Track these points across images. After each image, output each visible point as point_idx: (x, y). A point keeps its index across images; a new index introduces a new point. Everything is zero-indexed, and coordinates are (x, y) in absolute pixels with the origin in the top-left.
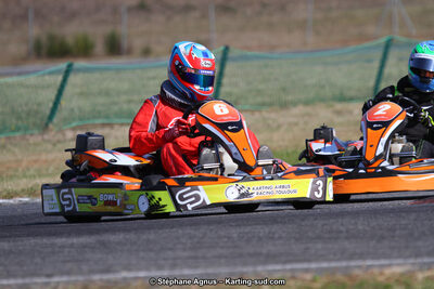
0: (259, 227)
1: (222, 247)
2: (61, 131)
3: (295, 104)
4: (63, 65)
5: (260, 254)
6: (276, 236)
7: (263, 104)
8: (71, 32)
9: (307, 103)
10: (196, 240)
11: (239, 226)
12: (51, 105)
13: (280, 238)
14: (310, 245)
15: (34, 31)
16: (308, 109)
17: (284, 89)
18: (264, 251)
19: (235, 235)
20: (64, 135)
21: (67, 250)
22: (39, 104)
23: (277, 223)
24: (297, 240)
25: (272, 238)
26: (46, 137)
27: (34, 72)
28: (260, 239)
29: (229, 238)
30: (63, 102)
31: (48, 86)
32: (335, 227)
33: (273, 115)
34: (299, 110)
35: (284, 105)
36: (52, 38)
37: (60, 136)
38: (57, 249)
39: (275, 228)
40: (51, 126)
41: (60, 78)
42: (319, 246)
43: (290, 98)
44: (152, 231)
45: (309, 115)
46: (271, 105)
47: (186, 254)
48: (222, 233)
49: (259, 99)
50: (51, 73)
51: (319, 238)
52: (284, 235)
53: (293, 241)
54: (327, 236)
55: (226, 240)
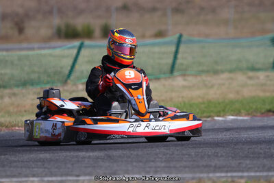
0: (207, 149)
1: (185, 161)
2: (75, 84)
3: (223, 72)
4: (77, 43)
5: (210, 166)
6: (220, 155)
7: (203, 71)
8: (80, 23)
9: (231, 71)
10: (168, 156)
11: (195, 148)
12: (69, 68)
13: (222, 156)
14: (242, 161)
15: (57, 21)
16: (232, 75)
17: (216, 63)
18: (213, 164)
19: (193, 154)
20: (77, 87)
21: (86, 160)
22: (62, 68)
23: (219, 146)
24: (233, 158)
25: (217, 156)
26: (66, 88)
27: (60, 47)
28: (209, 156)
29: (189, 155)
30: (77, 67)
31: (68, 56)
32: (256, 150)
33: (209, 78)
34: (225, 75)
35: (216, 72)
36: (68, 26)
37: (74, 88)
38: (80, 159)
39: (218, 150)
40: (69, 81)
41: (75, 51)
42: (248, 162)
43: (219, 68)
44: (140, 149)
45: (232, 79)
46: (208, 72)
47: (163, 165)
48: (184, 152)
49: (201, 68)
50: (69, 48)
51: (247, 157)
52: (224, 154)
53: (230, 158)
54: (252, 156)
55: (187, 156)
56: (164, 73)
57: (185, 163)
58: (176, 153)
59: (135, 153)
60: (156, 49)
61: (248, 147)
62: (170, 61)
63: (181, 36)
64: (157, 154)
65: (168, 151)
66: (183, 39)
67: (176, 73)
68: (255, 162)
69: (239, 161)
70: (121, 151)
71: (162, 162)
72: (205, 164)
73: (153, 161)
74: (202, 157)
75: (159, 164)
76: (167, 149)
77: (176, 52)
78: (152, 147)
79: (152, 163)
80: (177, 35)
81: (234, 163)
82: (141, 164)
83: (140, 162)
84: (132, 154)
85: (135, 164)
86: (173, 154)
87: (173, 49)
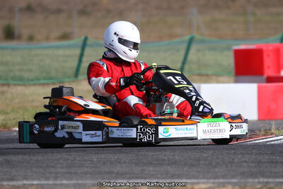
56: (69, 77)
57: (86, 170)
58: (78, 158)
59: (35, 158)
60: (61, 52)
61: (152, 153)
62: (75, 64)
63: (86, 39)
64: (57, 160)
65: (69, 157)
66: (88, 42)
67: (80, 77)
68: (158, 169)
69: (142, 168)
70: (20, 156)
71: (62, 167)
72: (107, 170)
73: (53, 167)
74: (104, 164)
75: (60, 170)
76: (68, 155)
77: (82, 55)
78: (53, 153)
79: (53, 169)
80: (83, 38)
81: (137, 169)
82: (41, 170)
83: (40, 167)
84: (31, 159)
85: (34, 169)
86: (74, 160)
87: (78, 52)
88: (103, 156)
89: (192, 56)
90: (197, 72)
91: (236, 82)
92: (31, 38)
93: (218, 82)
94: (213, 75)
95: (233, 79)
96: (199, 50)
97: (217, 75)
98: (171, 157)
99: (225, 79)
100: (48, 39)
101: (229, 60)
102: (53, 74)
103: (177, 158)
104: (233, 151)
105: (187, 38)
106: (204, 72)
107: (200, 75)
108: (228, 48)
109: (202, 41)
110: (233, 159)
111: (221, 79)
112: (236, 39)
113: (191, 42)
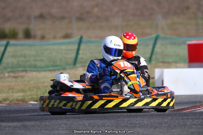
4: (4, 42)
29: (84, 125)
32: (133, 122)
41: (2, 48)
48: (81, 123)
56: (69, 65)
59: (44, 123)
60: (64, 47)
62: (73, 56)
63: (81, 38)
64: (60, 124)
65: (68, 122)
66: (84, 40)
67: (78, 65)
70: (33, 122)
74: (93, 127)
75: (61, 132)
77: (78, 49)
78: (57, 119)
79: (56, 131)
80: (79, 37)
82: (47, 132)
83: (47, 130)
85: (43, 131)
86: (72, 124)
87: (76, 47)
88: (93, 121)
89: (157, 49)
90: (162, 60)
91: (189, 67)
92: (43, 38)
93: (177, 67)
94: (173, 62)
95: (187, 65)
96: (162, 45)
97: (176, 62)
98: (141, 122)
99: (182, 65)
100: (55, 38)
101: (184, 52)
102: (59, 63)
103: (146, 122)
104: (186, 117)
105: (154, 36)
106: (166, 60)
107: (164, 62)
108: (184, 43)
109: (165, 38)
110: (186, 123)
111: (178, 65)
112: (189, 36)
113: (157, 39)
